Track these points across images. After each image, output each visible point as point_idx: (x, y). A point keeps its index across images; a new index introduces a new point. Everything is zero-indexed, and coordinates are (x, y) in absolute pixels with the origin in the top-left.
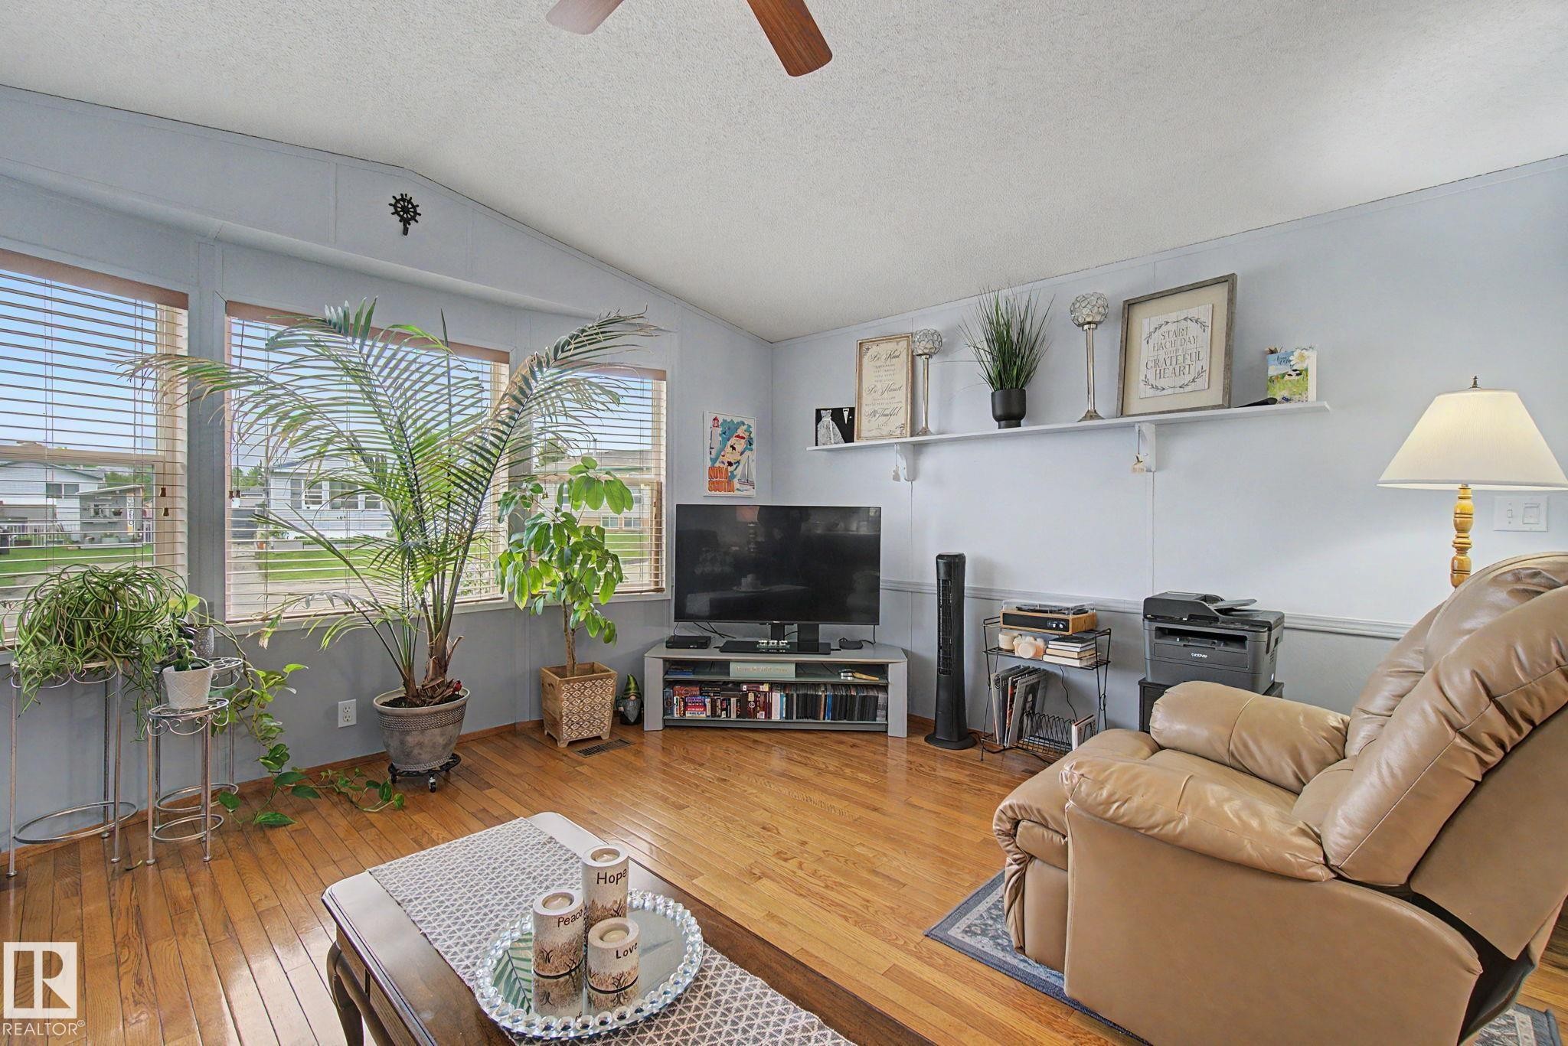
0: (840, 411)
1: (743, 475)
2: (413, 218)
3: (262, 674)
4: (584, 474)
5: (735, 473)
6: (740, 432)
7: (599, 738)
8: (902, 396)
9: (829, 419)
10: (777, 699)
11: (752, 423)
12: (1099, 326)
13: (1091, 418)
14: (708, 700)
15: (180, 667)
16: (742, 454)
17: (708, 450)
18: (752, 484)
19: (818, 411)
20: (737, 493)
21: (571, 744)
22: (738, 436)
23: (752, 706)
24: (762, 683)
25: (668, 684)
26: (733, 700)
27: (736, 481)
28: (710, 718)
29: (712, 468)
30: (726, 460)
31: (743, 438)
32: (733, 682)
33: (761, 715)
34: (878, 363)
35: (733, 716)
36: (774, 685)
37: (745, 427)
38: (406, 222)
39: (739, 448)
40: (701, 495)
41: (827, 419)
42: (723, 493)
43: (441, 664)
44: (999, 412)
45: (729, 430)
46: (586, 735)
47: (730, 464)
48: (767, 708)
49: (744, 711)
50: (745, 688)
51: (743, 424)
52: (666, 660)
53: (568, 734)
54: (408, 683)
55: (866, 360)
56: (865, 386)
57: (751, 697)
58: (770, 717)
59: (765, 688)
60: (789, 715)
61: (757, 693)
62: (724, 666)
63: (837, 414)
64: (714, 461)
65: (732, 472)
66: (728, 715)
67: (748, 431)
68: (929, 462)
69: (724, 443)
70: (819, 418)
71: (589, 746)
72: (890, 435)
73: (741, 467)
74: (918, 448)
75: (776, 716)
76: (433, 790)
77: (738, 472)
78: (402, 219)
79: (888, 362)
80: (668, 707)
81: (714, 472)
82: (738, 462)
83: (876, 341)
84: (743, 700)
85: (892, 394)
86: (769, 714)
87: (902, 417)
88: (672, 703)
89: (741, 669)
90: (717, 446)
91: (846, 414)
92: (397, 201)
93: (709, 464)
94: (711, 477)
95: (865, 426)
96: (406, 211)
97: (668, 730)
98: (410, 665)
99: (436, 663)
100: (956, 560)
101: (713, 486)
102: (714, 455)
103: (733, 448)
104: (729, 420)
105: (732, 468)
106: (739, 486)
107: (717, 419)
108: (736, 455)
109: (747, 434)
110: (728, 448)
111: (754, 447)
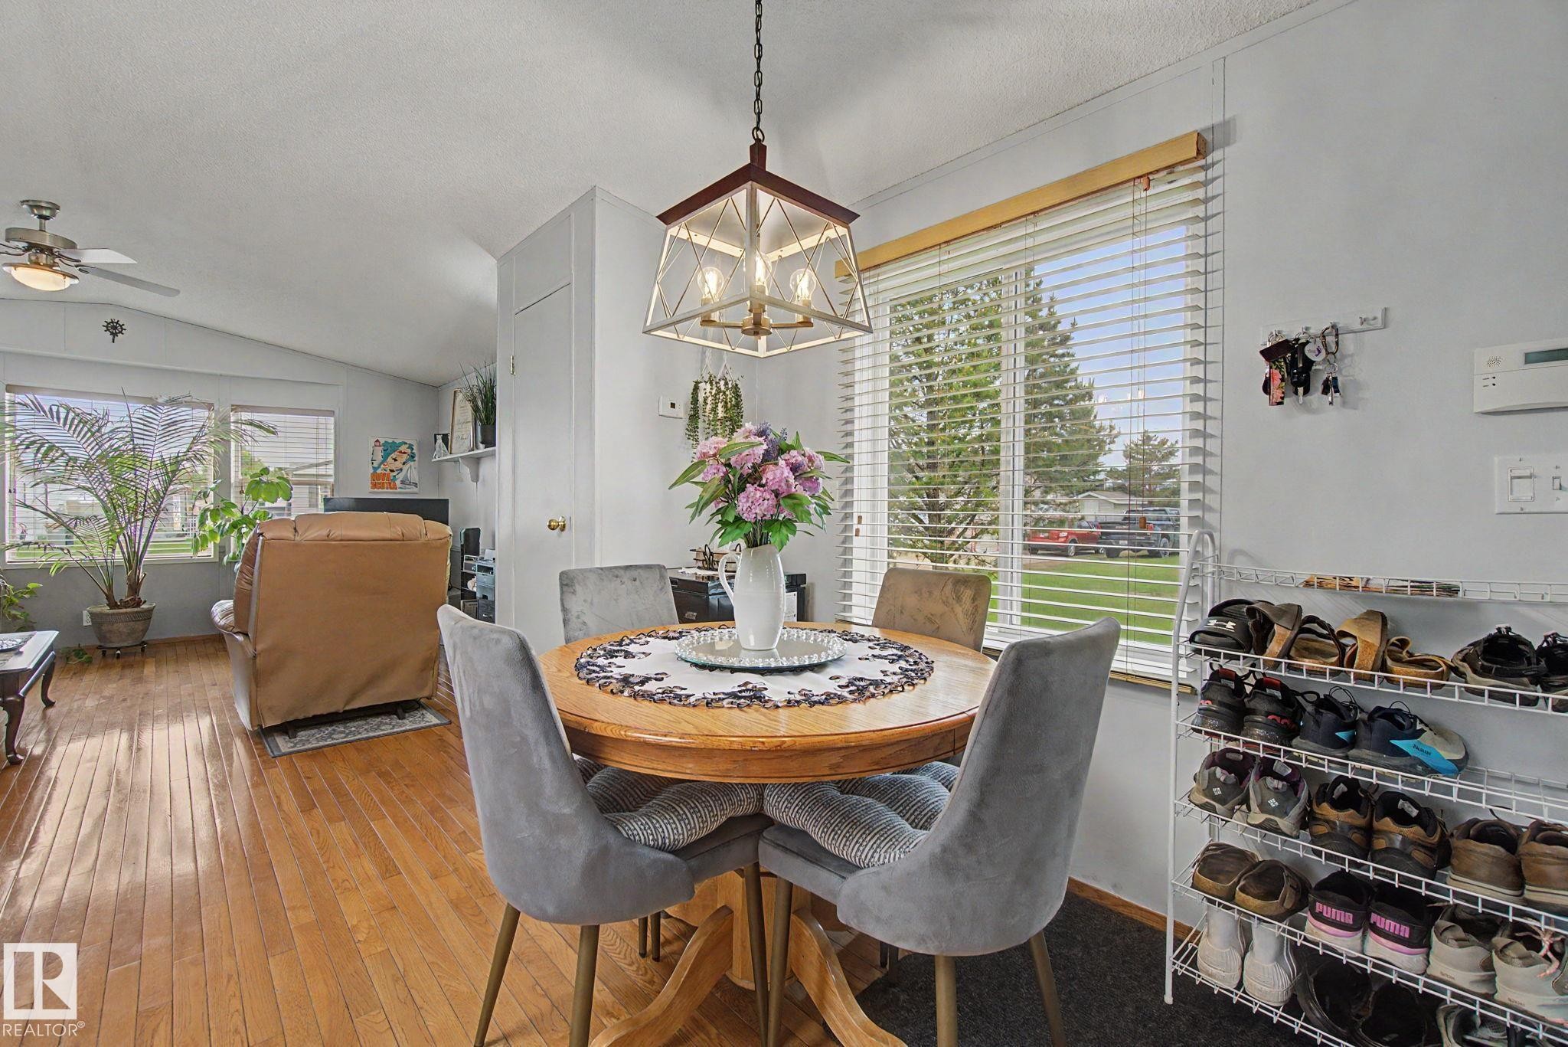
0: (445, 435)
1: (406, 477)
2: (121, 332)
4: (258, 479)
5: (397, 477)
6: (403, 448)
8: (470, 427)
11: (414, 442)
16: (404, 464)
18: (415, 484)
19: (435, 435)
20: (399, 490)
22: (400, 452)
27: (398, 482)
29: (374, 474)
30: (387, 467)
31: (405, 453)
34: (462, 405)
37: (407, 445)
38: (114, 335)
39: (401, 460)
41: (440, 441)
42: (385, 490)
43: (134, 588)
45: (389, 449)
47: (392, 471)
51: (404, 443)
54: (109, 597)
55: (456, 403)
63: (445, 439)
64: (376, 469)
65: (394, 477)
67: (410, 447)
68: (482, 470)
69: (385, 458)
70: (436, 440)
72: (463, 452)
73: (403, 474)
76: (118, 659)
78: (112, 333)
79: (465, 404)
81: (374, 476)
82: (401, 470)
83: (462, 390)
85: (467, 425)
90: (379, 458)
91: (448, 437)
92: (109, 324)
93: (372, 471)
94: (372, 479)
95: (455, 445)
96: (114, 329)
98: (110, 588)
99: (130, 587)
100: (470, 532)
101: (374, 486)
102: (376, 464)
103: (395, 460)
104: (390, 441)
105: (394, 474)
106: (401, 486)
107: (377, 441)
108: (398, 464)
109: (409, 451)
110: (390, 460)
111: (416, 458)
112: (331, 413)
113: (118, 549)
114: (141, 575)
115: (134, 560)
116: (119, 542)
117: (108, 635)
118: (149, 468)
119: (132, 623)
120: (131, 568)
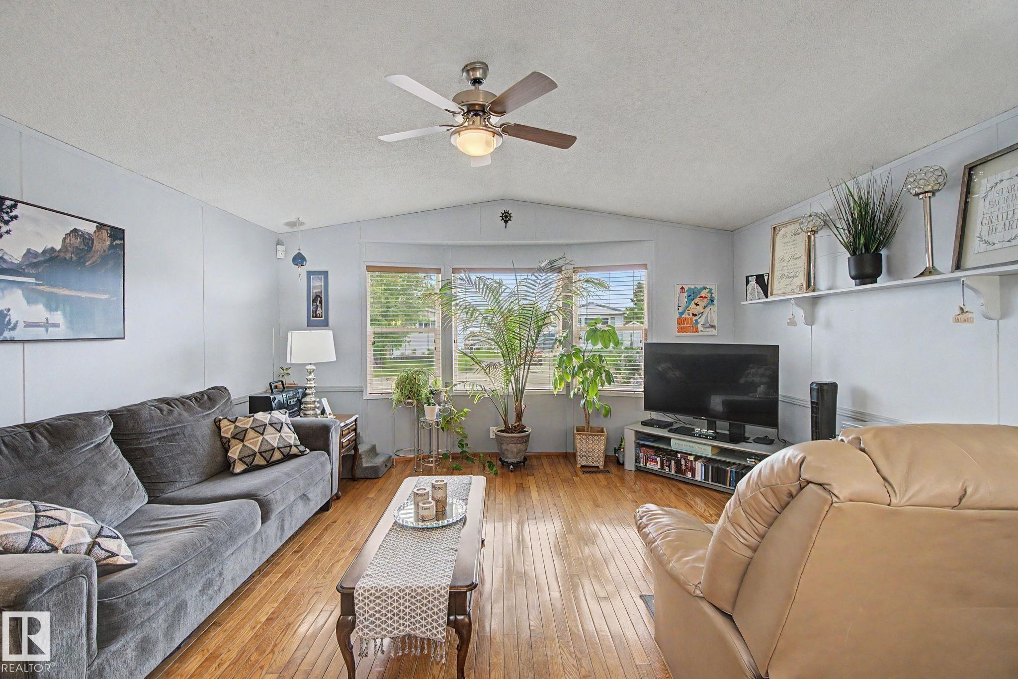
0: (762, 276)
1: (706, 321)
2: (509, 219)
3: (455, 411)
4: (594, 327)
5: (699, 321)
6: (703, 294)
7: (598, 467)
8: (802, 263)
9: (754, 282)
10: (698, 466)
11: (714, 287)
12: (937, 194)
13: (930, 273)
14: (659, 459)
15: (429, 405)
16: (705, 307)
17: (677, 308)
18: (714, 327)
19: (747, 277)
20: (700, 333)
21: (582, 467)
22: (702, 297)
23: (684, 467)
24: (691, 455)
25: (639, 446)
26: (673, 462)
27: (699, 326)
28: (660, 470)
29: (679, 319)
30: (691, 312)
31: (705, 297)
32: (673, 451)
33: (689, 475)
34: (786, 240)
35: (673, 472)
36: (697, 458)
37: (707, 290)
38: (506, 222)
39: (702, 304)
40: (671, 335)
41: (753, 282)
42: (689, 334)
43: (519, 416)
44: (853, 273)
45: (693, 295)
46: (590, 464)
47: (694, 315)
48: (693, 471)
49: (679, 470)
50: (679, 455)
51: (705, 288)
52: (637, 432)
53: (581, 461)
54: (505, 423)
55: (778, 239)
56: (777, 256)
57: (683, 462)
58: (694, 477)
59: (692, 458)
60: (706, 478)
61: (686, 460)
62: (668, 440)
63: (760, 279)
64: (681, 314)
65: (696, 320)
66: (670, 470)
67: (710, 292)
68: (823, 311)
69: (689, 303)
70: (748, 282)
71: (589, 470)
72: (793, 291)
73: (704, 317)
74: (815, 300)
75: (698, 477)
76: (512, 471)
77: (702, 321)
79: (793, 239)
80: (637, 459)
81: (681, 321)
82: (702, 313)
83: (785, 225)
84: (678, 463)
85: (795, 261)
86: (694, 475)
87: (801, 279)
88: (639, 456)
89: (678, 443)
90: (684, 304)
91: (766, 278)
92: (503, 214)
93: (678, 316)
94: (679, 324)
95: (778, 287)
96: (506, 217)
97: (638, 471)
98: (506, 415)
99: (517, 415)
100: (825, 387)
101: (681, 330)
102: (681, 310)
103: (697, 305)
104: (693, 287)
105: (696, 318)
106: (702, 329)
107: (682, 288)
108: (700, 309)
109: (709, 295)
110: (693, 305)
111: (715, 302)
112: (645, 266)
113: (510, 385)
114: (523, 406)
115: (519, 394)
116: (511, 381)
117: (506, 452)
118: (529, 322)
119: (519, 445)
120: (517, 401)
